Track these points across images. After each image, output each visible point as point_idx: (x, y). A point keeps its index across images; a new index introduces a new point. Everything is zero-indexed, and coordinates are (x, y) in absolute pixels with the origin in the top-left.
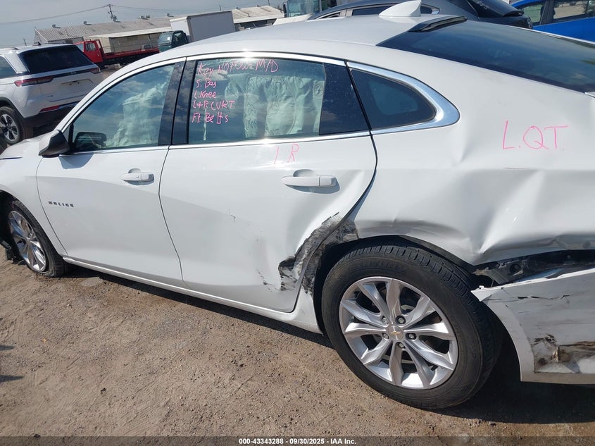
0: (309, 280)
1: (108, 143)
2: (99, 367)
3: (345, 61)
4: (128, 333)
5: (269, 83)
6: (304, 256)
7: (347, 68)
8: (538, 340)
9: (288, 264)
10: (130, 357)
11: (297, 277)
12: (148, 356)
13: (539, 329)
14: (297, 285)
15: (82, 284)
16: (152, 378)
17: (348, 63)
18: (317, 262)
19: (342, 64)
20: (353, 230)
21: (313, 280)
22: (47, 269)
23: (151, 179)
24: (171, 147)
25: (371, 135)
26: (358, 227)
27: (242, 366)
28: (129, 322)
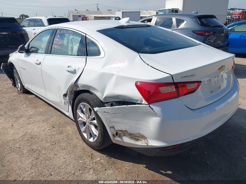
0: (71, 102)
1: (39, 51)
2: (16, 119)
3: (86, 34)
4: (31, 112)
5: (73, 38)
6: (68, 94)
7: (86, 36)
8: (111, 127)
9: (65, 95)
10: (26, 118)
11: (68, 100)
12: (31, 119)
13: (111, 123)
14: (68, 103)
15: (29, 96)
16: (28, 125)
17: (86, 35)
18: (73, 96)
19: (85, 35)
20: (78, 87)
21: (72, 102)
22: (21, 90)
23: (40, 63)
24: (47, 54)
25: (86, 58)
26: (79, 86)
27: (54, 127)
28: (33, 109)
